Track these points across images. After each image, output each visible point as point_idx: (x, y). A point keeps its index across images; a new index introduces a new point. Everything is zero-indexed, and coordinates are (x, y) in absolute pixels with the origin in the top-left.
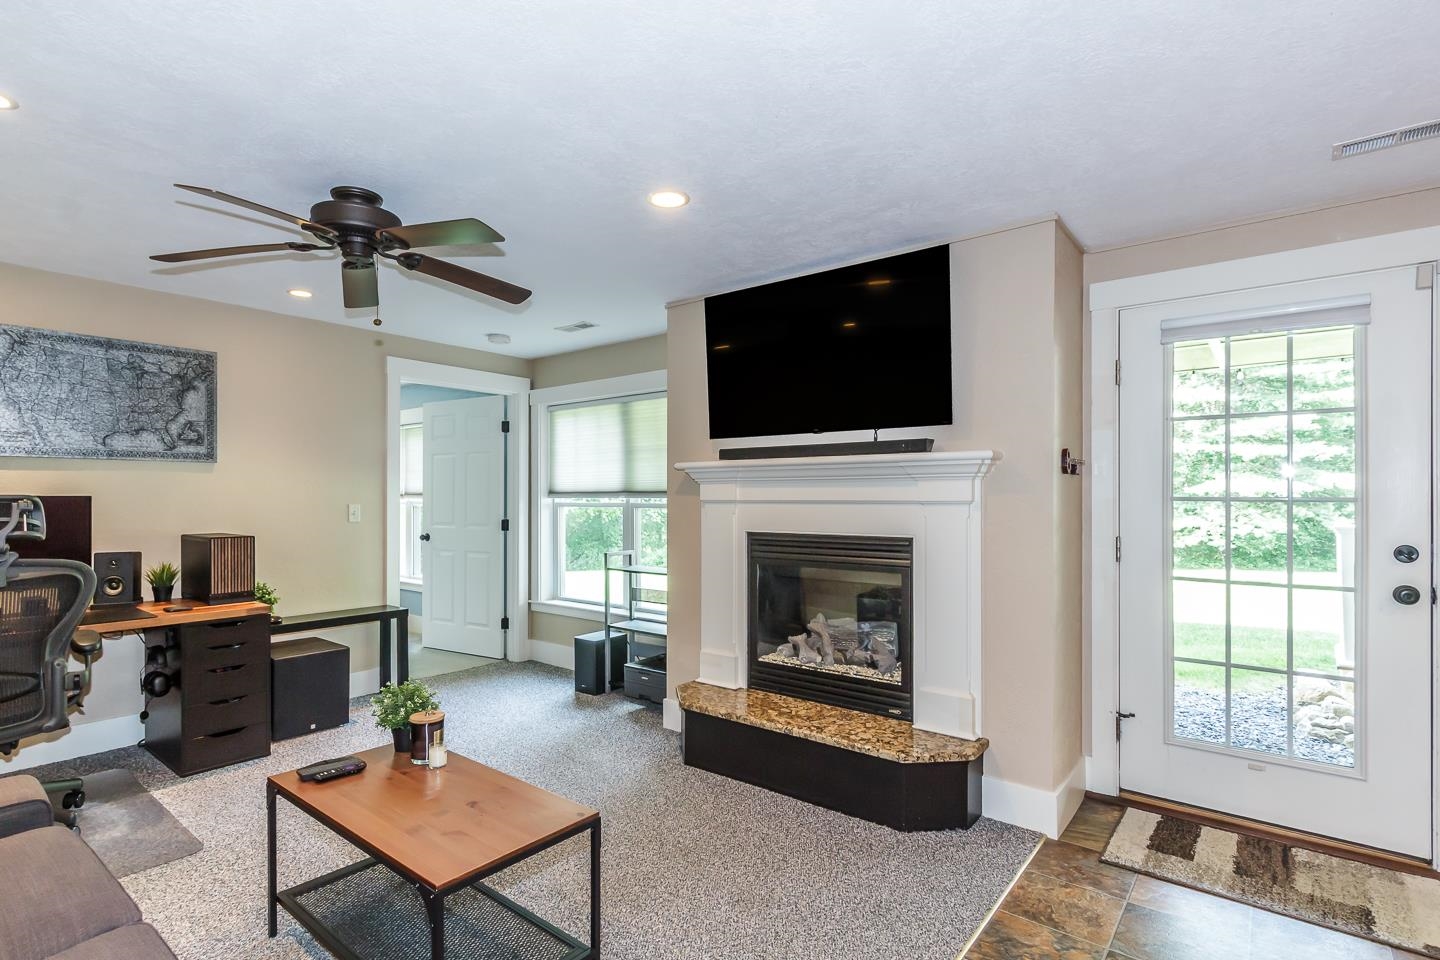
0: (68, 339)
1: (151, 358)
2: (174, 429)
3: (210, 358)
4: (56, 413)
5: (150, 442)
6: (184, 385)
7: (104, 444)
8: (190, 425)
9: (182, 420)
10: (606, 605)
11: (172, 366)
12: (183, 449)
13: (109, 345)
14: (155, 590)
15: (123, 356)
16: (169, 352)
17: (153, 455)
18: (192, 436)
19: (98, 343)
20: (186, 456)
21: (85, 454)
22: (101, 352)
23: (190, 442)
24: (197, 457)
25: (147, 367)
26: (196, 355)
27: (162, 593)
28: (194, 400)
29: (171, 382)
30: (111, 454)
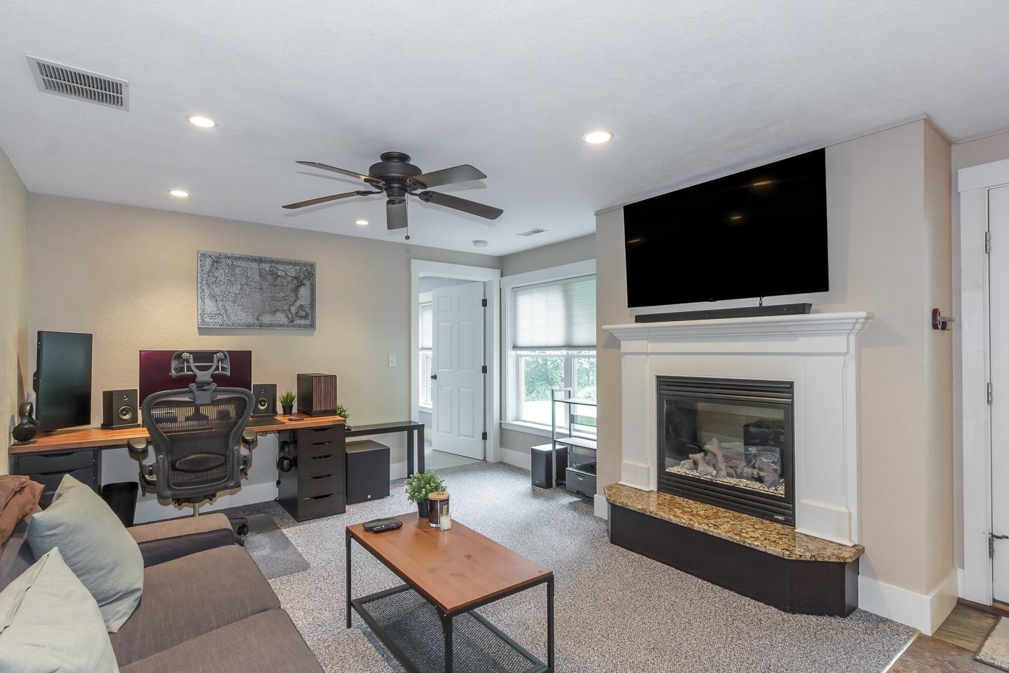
0: (240, 258)
1: (281, 267)
2: (293, 309)
3: (312, 266)
4: (234, 302)
5: (281, 318)
6: (299, 282)
7: (258, 320)
8: (301, 307)
9: (297, 304)
10: (553, 426)
11: (292, 272)
12: (298, 322)
13: (260, 260)
14: (283, 407)
15: (267, 267)
16: (291, 263)
17: (282, 325)
18: (303, 313)
19: (254, 260)
20: (299, 326)
21: (249, 326)
22: (255, 265)
23: (302, 317)
24: (305, 326)
25: (280, 273)
26: (305, 264)
27: (287, 409)
28: (304, 292)
29: (292, 281)
30: (261, 326)
